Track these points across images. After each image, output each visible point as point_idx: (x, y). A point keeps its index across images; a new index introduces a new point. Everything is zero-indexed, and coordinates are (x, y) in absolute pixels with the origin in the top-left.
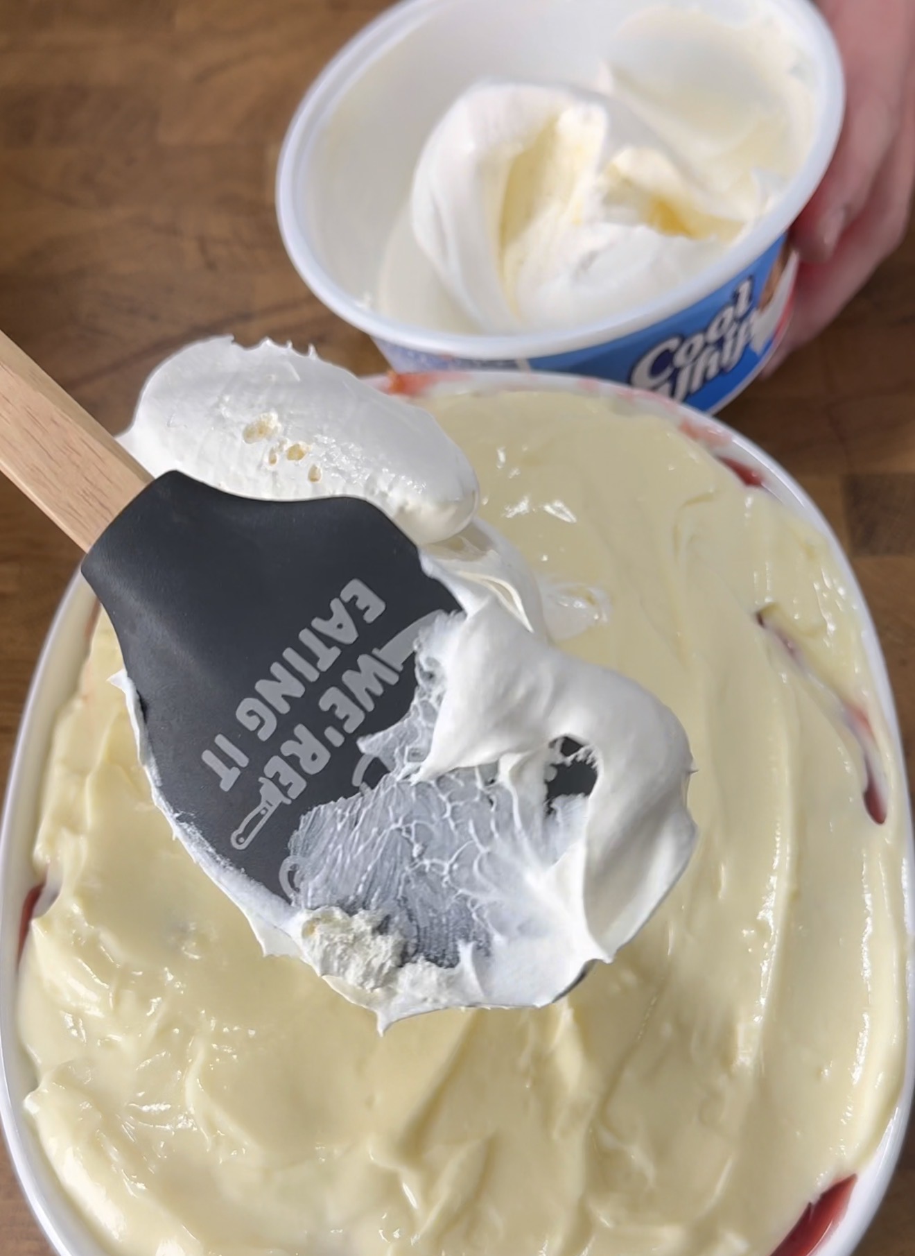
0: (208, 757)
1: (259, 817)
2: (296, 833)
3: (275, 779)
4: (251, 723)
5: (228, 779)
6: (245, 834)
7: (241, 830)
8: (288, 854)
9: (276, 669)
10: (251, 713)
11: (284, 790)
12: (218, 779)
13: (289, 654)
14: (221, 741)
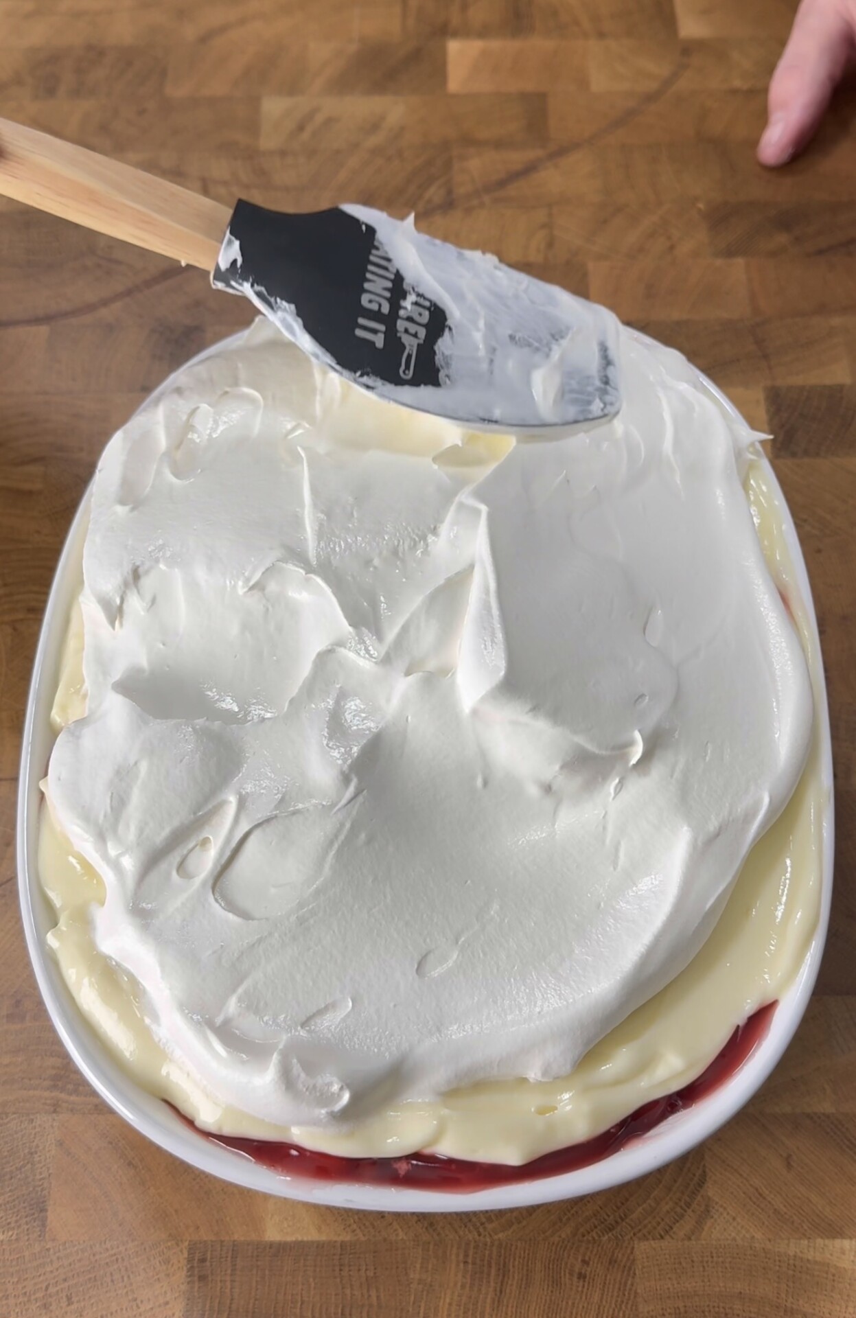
0: (359, 333)
1: (409, 356)
2: (437, 358)
3: (406, 331)
4: (374, 307)
5: (379, 341)
6: (407, 367)
7: (403, 367)
8: (438, 371)
9: (368, 276)
10: (370, 301)
11: (415, 335)
12: (373, 343)
13: (371, 268)
14: (361, 321)
